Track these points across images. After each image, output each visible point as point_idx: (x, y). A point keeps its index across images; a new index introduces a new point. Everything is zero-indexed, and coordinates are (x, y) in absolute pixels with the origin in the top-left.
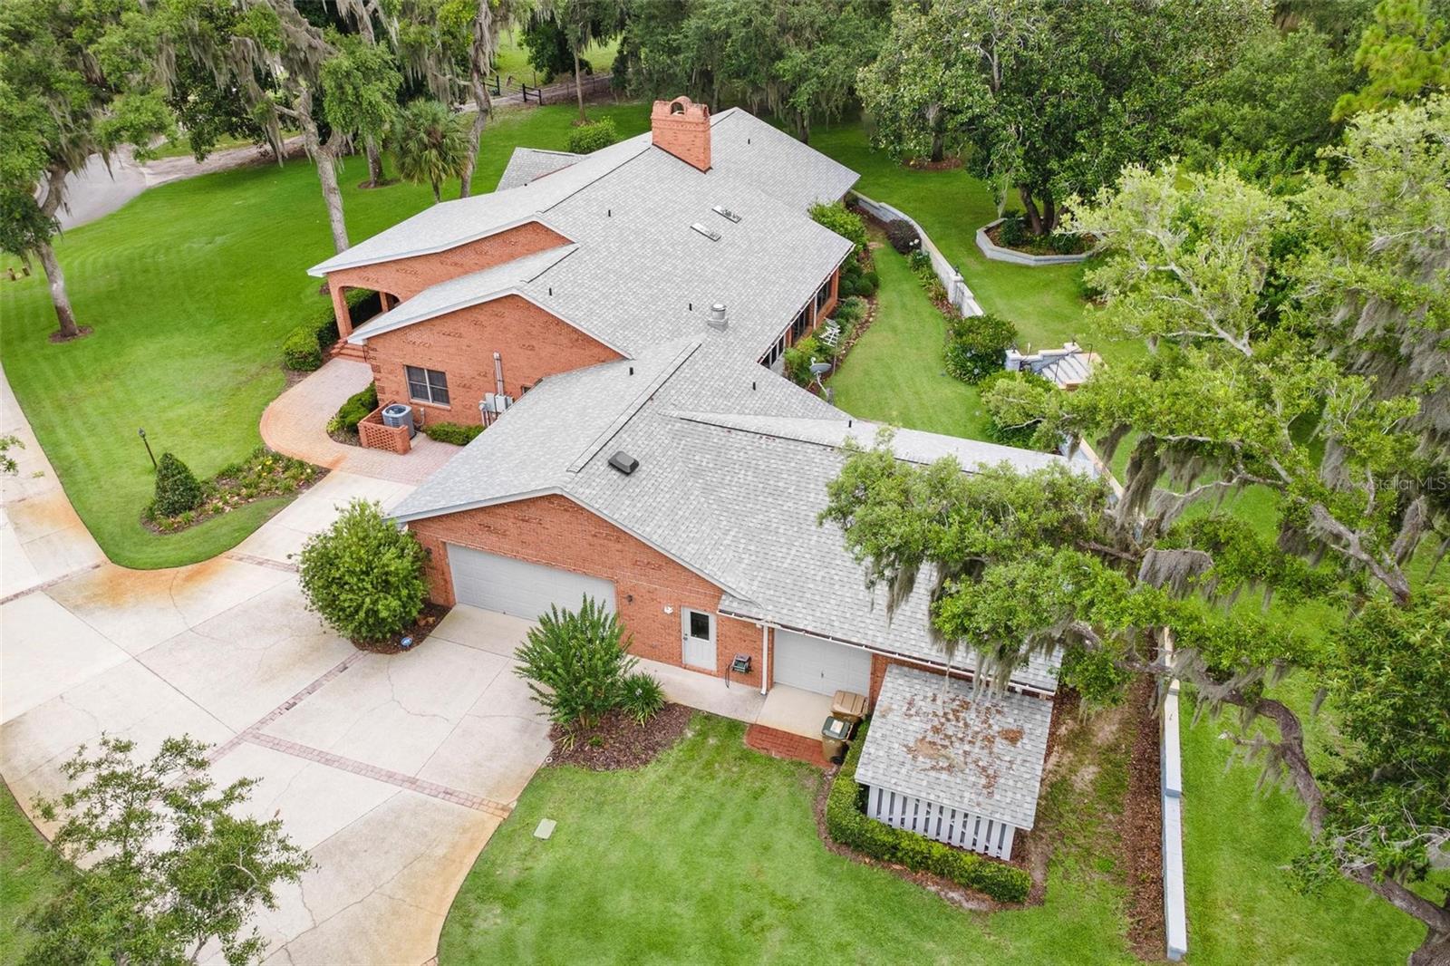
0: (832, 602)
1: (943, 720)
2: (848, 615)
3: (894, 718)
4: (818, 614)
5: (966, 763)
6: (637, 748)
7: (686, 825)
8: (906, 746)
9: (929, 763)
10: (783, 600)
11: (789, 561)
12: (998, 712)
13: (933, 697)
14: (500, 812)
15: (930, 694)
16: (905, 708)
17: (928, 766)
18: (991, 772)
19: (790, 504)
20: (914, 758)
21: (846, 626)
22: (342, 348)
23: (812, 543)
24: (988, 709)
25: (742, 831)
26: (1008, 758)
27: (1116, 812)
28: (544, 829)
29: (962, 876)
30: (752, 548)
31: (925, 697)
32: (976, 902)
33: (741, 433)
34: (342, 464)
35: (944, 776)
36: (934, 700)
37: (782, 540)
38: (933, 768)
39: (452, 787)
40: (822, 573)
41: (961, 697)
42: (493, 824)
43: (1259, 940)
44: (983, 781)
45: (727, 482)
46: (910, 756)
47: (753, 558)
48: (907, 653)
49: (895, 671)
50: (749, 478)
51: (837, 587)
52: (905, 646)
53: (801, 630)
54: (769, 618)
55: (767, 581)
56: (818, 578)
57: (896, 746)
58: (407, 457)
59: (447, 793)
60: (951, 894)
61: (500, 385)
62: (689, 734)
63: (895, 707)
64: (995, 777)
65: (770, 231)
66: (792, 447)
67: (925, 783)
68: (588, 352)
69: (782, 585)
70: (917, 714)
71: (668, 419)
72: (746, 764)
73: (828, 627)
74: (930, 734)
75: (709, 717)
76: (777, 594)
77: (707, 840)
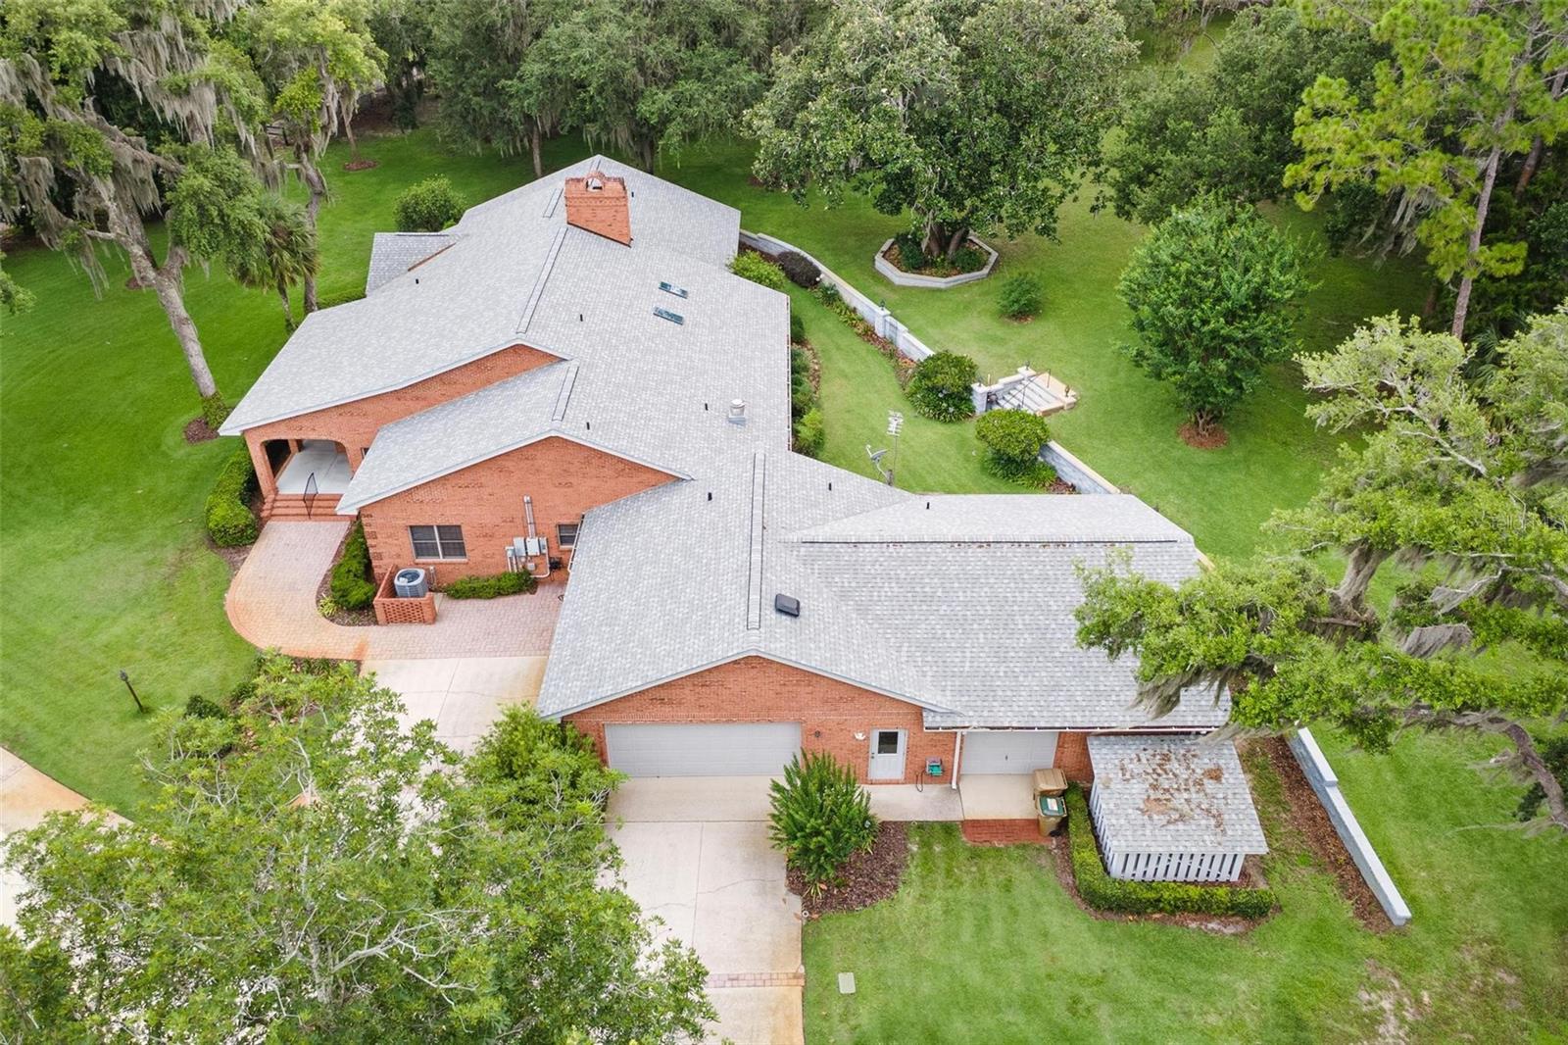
0: (1023, 693)
1: (1155, 776)
2: (1042, 703)
3: (1117, 785)
4: (1017, 709)
5: (1192, 810)
6: (879, 875)
7: (967, 935)
8: (1138, 809)
9: (1164, 819)
10: (979, 703)
11: (968, 664)
12: (1194, 756)
13: (1136, 758)
14: (795, 982)
15: (1134, 756)
16: (1120, 775)
17: (1164, 822)
18: (1214, 812)
19: (944, 607)
20: (1150, 817)
21: (1045, 714)
22: (273, 508)
23: (982, 641)
24: (1184, 755)
25: (1016, 925)
26: (1221, 796)
27: (1285, 810)
28: (846, 984)
29: (1219, 908)
30: (929, 659)
31: (1131, 759)
32: (1231, 926)
33: (866, 545)
34: (369, 651)
35: (1181, 826)
36: (1139, 760)
37: (953, 645)
38: (1169, 822)
39: (734, 971)
40: (1002, 669)
41: (1158, 751)
42: (796, 995)
43: (1448, 888)
44: (1213, 822)
45: (876, 598)
46: (1146, 817)
47: (935, 669)
48: (1106, 725)
49: (1095, 742)
50: (896, 590)
51: (1021, 679)
52: (1102, 719)
53: (1008, 728)
54: (975, 724)
55: (957, 688)
56: (1002, 674)
57: (1130, 811)
58: (438, 626)
59: (733, 980)
60: (1210, 926)
61: (531, 529)
62: (915, 848)
63: (1111, 776)
64: (1220, 815)
65: (717, 300)
66: (921, 550)
67: (1169, 838)
68: (635, 480)
69: (973, 688)
70: (1132, 777)
71: (790, 546)
72: (981, 862)
73: (1031, 719)
74: (1151, 792)
75: (921, 826)
76: (972, 698)
77: (993, 944)
